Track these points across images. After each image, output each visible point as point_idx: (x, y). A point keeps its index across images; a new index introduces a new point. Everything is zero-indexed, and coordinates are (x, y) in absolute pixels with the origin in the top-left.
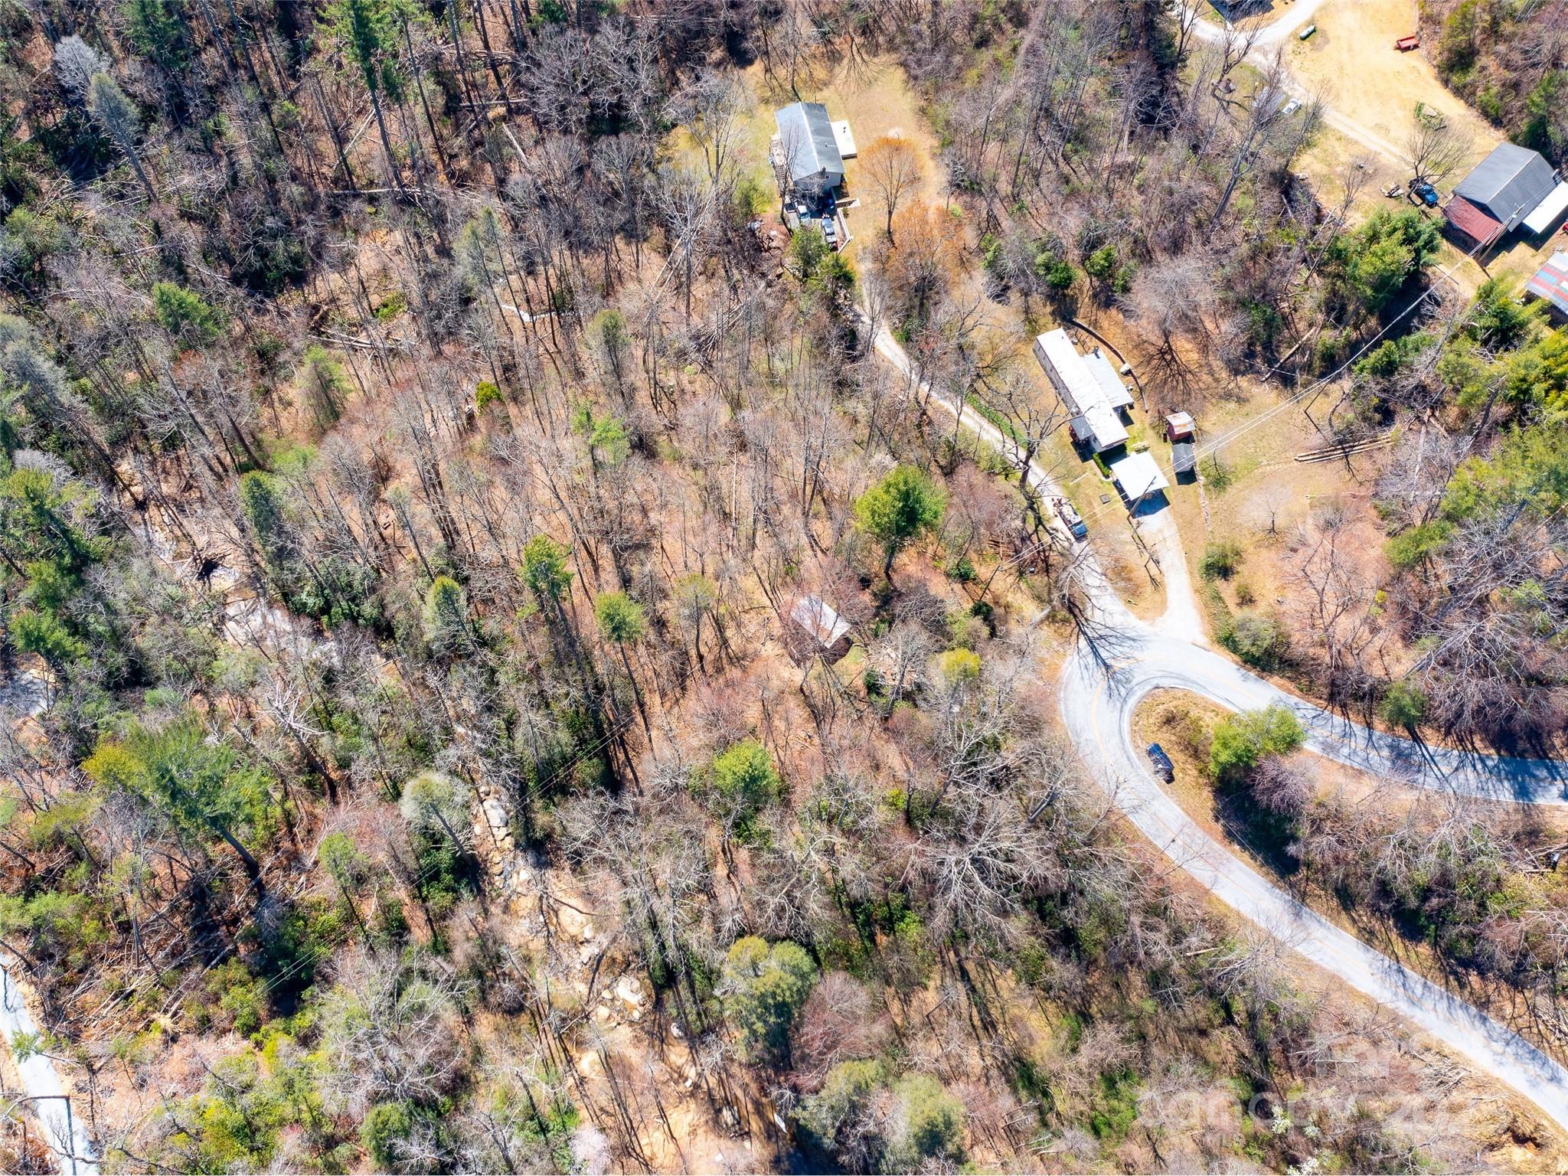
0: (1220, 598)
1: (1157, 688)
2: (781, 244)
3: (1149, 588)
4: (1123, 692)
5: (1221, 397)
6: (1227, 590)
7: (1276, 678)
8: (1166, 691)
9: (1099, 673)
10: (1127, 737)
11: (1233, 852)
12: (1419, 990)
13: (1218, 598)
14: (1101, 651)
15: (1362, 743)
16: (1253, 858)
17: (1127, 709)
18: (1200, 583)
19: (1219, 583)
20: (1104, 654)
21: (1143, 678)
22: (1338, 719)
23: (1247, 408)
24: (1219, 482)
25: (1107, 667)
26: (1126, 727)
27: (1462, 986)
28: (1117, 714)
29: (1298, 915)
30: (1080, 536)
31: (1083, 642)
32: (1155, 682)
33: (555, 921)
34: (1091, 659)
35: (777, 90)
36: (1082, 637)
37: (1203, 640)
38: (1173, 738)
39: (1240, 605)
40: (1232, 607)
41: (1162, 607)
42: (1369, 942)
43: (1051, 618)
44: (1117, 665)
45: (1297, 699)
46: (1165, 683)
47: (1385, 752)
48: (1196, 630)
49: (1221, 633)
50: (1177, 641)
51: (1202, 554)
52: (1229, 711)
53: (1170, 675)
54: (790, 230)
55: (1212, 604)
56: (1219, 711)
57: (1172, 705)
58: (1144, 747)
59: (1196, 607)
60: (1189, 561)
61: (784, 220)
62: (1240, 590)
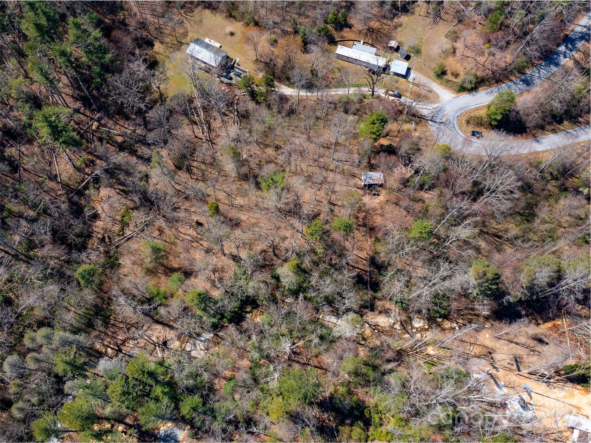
0: (449, 81)
1: (458, 117)
2: (229, 90)
3: (430, 94)
4: (452, 126)
5: (394, 29)
6: (449, 77)
7: (480, 89)
8: (461, 116)
9: (442, 126)
10: (464, 136)
12: (575, 133)
14: (436, 120)
15: (514, 86)
17: (457, 129)
18: (439, 82)
19: (445, 77)
20: (438, 121)
21: (452, 118)
22: (503, 85)
23: (404, 26)
24: (418, 52)
25: (442, 123)
26: (461, 133)
27: (580, 123)
28: (456, 132)
29: (538, 141)
30: (399, 96)
31: (430, 123)
32: (456, 116)
33: (380, 328)
34: (436, 125)
35: (173, 46)
36: (428, 121)
37: (454, 95)
39: (456, 78)
40: (455, 80)
41: (437, 96)
42: (556, 132)
43: (417, 124)
44: (444, 120)
45: (490, 90)
46: (458, 114)
47: (521, 83)
48: (451, 94)
49: (457, 90)
50: (449, 101)
51: (432, 74)
52: (480, 107)
53: (457, 111)
54: (226, 84)
55: (448, 84)
56: (477, 109)
57: (465, 118)
58: (470, 134)
59: (444, 89)
60: (431, 78)
61: (222, 82)
62: (452, 74)
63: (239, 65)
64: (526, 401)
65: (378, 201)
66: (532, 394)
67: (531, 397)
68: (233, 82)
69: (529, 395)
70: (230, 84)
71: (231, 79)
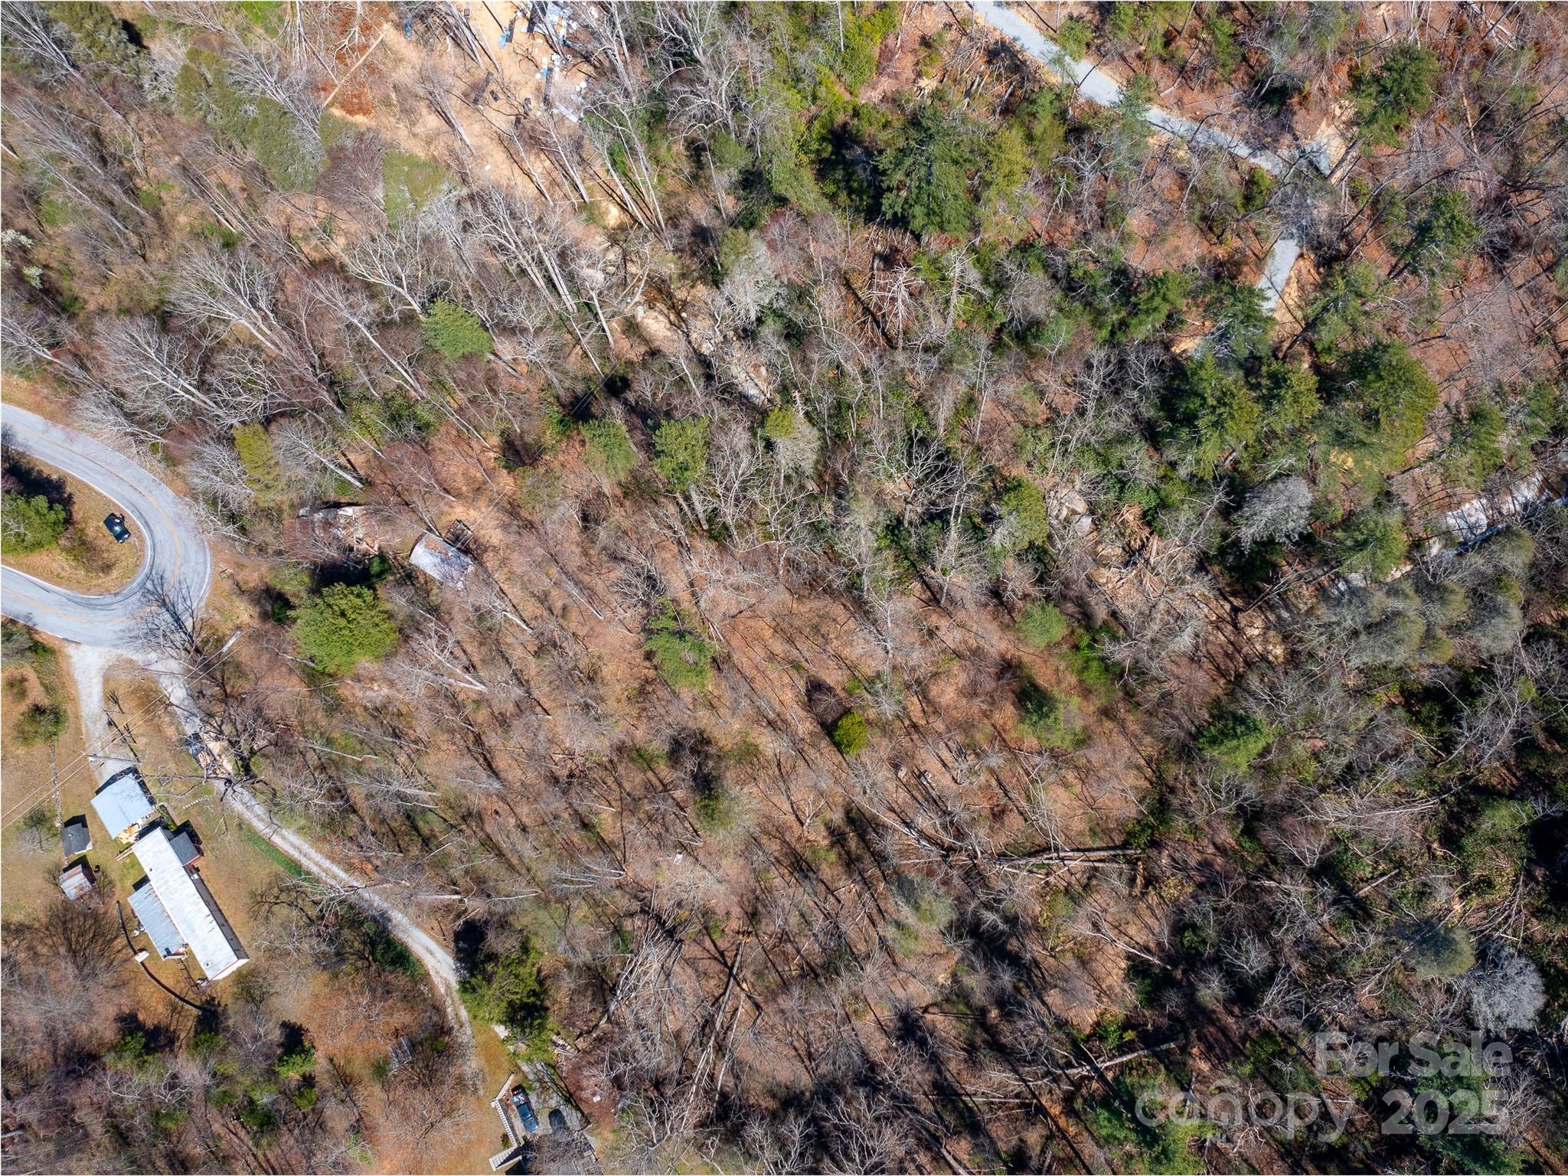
0: (46, 687)
1: (116, 594)
3: (120, 693)
4: (149, 585)
5: (29, 928)
6: (36, 694)
8: (108, 591)
9: (172, 595)
10: (148, 542)
11: (57, 470)
13: (49, 689)
14: (170, 620)
16: (40, 472)
17: (147, 570)
18: (69, 707)
19: (45, 701)
20: (167, 616)
21: (130, 600)
24: (38, 820)
25: (164, 604)
26: (149, 553)
28: (157, 562)
30: (193, 740)
31: (189, 624)
32: (119, 598)
34: (180, 608)
36: (190, 630)
37: (71, 650)
38: (105, 555)
39: (24, 680)
40: (32, 676)
41: (107, 675)
43: (220, 642)
44: (155, 608)
46: (108, 599)
48: (74, 659)
49: (49, 657)
50: (95, 643)
51: (65, 737)
52: (46, 580)
53: (105, 607)
54: (578, 1108)
55: (57, 683)
56: (57, 579)
57: (103, 580)
58: (133, 539)
59: (75, 682)
60: (78, 731)
61: (586, 1120)
62: (22, 694)
63: (505, 1138)
64: (526, 24)
65: (472, 512)
66: (506, 24)
67: (512, 23)
68: (555, 1101)
69: (511, 29)
70: (570, 1098)
71: (555, 1114)
